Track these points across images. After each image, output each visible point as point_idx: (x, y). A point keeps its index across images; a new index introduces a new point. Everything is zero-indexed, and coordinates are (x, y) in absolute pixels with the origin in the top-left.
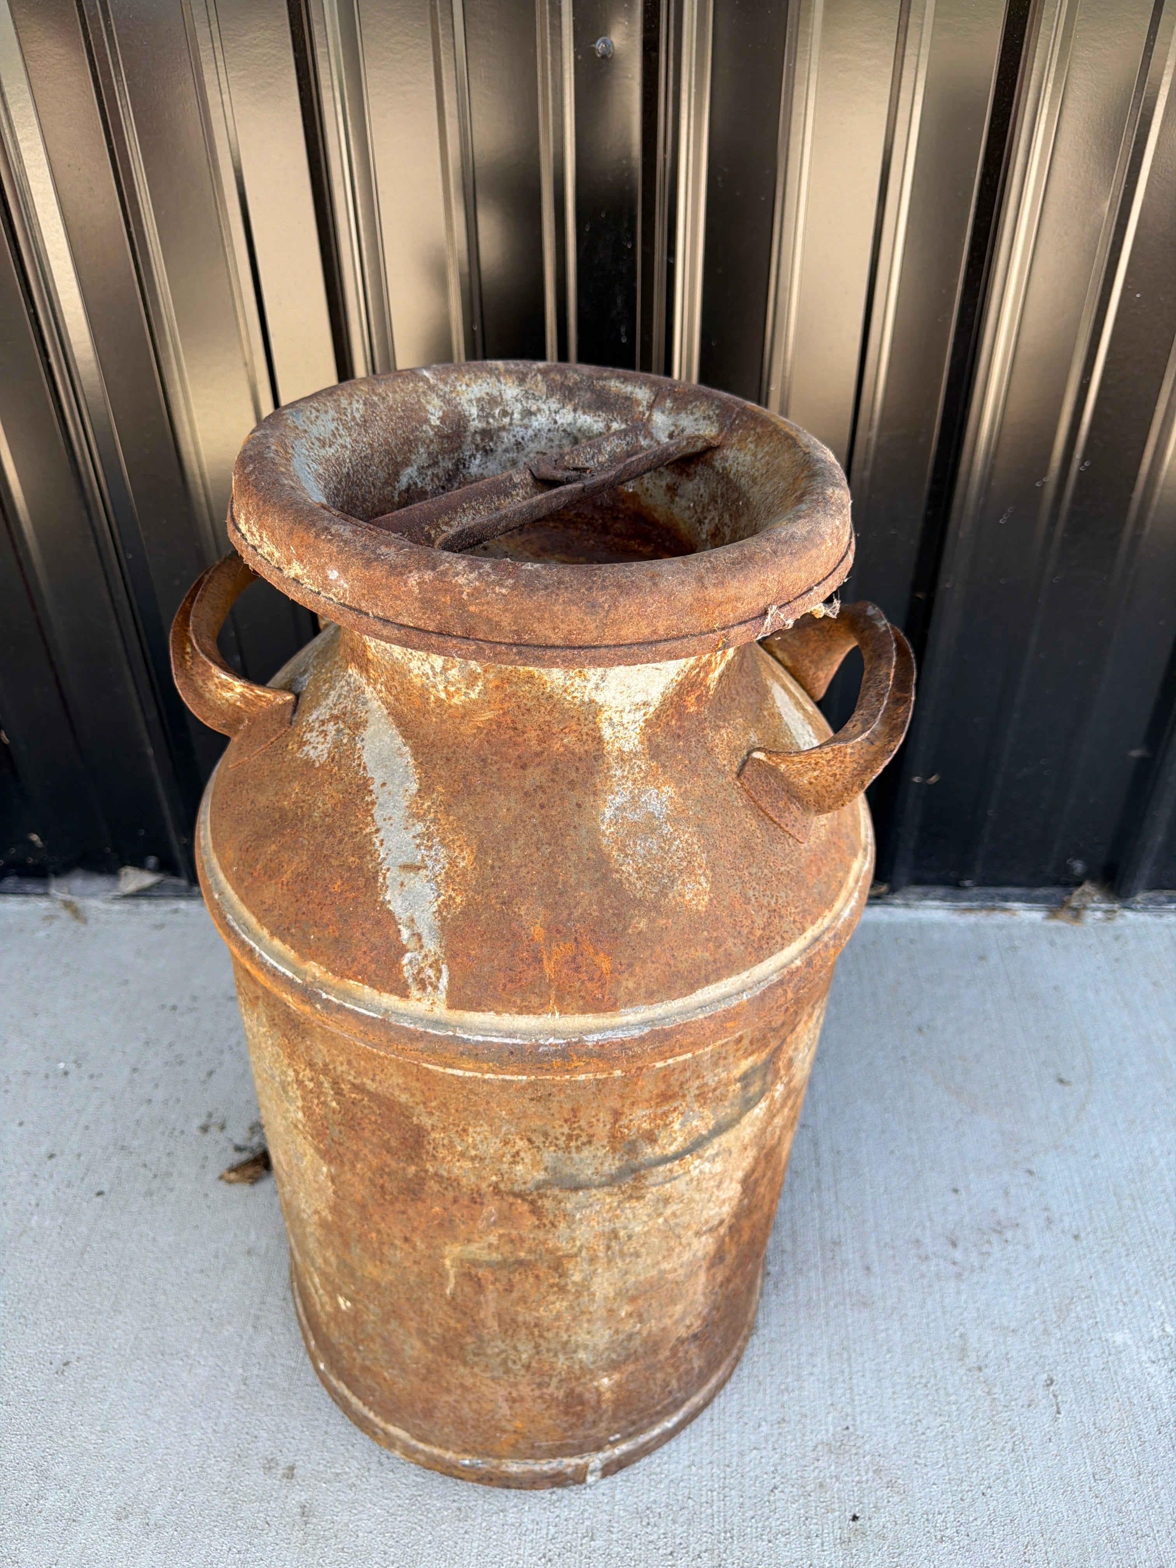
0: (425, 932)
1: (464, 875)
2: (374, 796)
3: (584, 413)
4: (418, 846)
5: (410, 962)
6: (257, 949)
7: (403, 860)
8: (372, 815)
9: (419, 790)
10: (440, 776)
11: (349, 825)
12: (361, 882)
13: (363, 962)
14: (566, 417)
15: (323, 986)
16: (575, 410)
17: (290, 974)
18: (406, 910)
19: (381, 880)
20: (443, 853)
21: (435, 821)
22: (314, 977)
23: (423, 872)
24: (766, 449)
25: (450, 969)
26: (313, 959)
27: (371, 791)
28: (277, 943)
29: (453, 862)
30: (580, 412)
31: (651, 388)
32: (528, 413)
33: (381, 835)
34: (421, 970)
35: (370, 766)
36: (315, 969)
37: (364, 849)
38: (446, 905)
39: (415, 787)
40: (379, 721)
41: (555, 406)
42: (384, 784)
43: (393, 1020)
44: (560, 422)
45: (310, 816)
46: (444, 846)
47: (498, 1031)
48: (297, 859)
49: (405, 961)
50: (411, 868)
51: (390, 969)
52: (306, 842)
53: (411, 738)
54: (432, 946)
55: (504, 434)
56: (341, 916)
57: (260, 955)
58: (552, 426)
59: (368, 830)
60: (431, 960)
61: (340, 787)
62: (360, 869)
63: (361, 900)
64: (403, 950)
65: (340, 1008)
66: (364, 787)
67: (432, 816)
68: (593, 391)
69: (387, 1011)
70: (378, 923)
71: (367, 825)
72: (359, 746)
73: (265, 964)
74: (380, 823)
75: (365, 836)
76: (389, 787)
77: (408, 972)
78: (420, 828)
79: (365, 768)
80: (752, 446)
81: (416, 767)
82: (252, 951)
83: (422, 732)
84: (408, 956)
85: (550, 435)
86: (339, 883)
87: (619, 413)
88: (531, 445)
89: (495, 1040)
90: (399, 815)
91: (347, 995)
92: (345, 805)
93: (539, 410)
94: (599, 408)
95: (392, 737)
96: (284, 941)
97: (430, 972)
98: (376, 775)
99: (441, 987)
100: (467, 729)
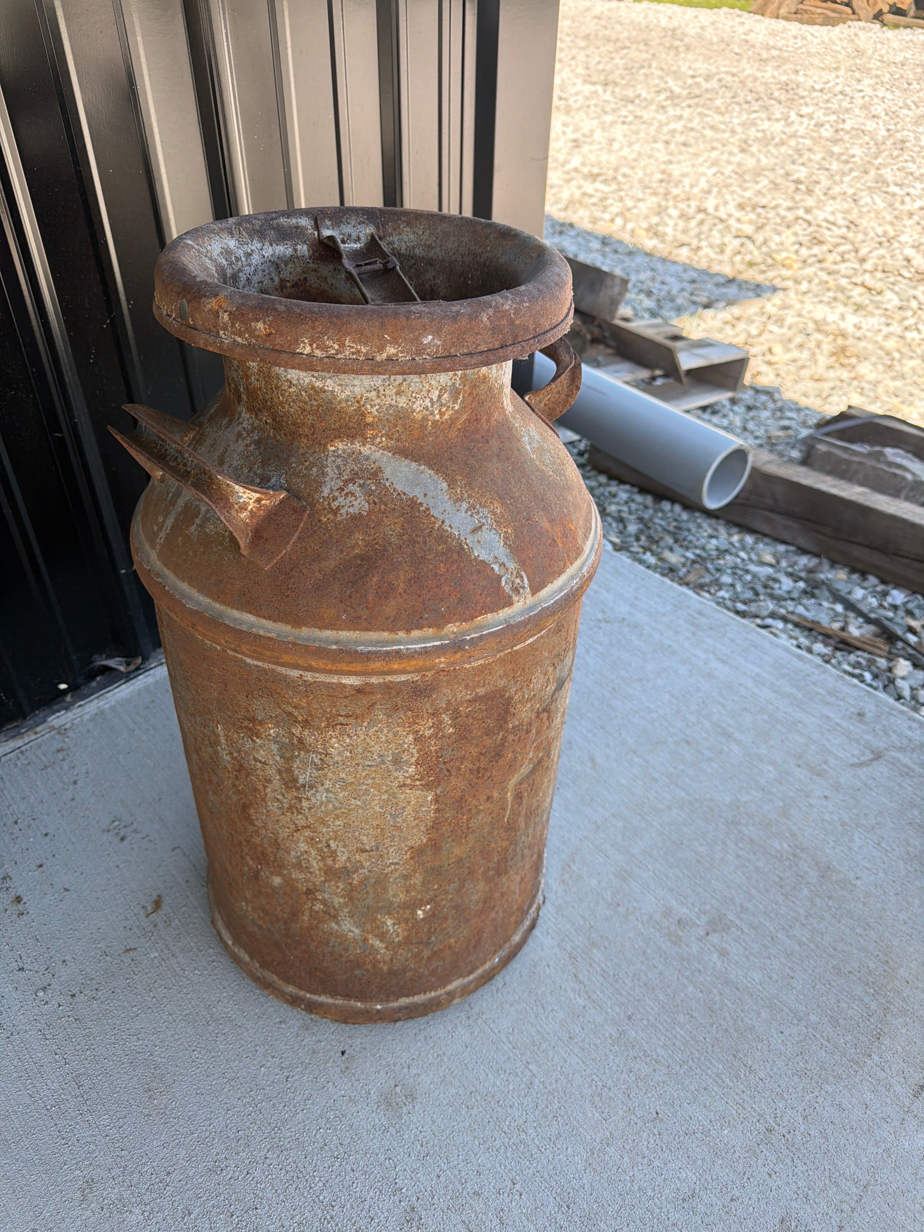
0: (505, 560)
1: (503, 516)
2: (425, 505)
3: (277, 245)
4: (471, 516)
5: (506, 582)
6: (402, 647)
7: (470, 528)
8: (433, 516)
9: (449, 485)
10: (454, 471)
11: (422, 530)
12: (455, 556)
13: (482, 601)
14: (268, 251)
15: (463, 634)
16: (271, 245)
17: (438, 643)
18: (490, 554)
19: (466, 547)
20: (486, 511)
21: (469, 497)
22: (454, 633)
23: (484, 528)
24: (422, 227)
25: (526, 572)
26: (449, 623)
27: (421, 503)
28: (416, 633)
29: (494, 514)
30: (274, 245)
31: (307, 216)
32: (248, 255)
33: (447, 523)
34: (513, 582)
35: (407, 490)
36: (452, 628)
37: (443, 537)
38: (506, 538)
39: (445, 485)
40: (389, 462)
41: (259, 245)
42: (425, 495)
43: (512, 622)
44: (266, 255)
45: (390, 543)
46: (485, 507)
47: (555, 592)
48: (401, 573)
49: (503, 583)
50: (476, 530)
51: (498, 594)
52: (400, 559)
53: (420, 460)
54: (512, 565)
55: (241, 274)
56: (455, 584)
57: (407, 649)
58: (263, 260)
59: (437, 526)
60: (515, 574)
61: (397, 514)
62: (450, 550)
63: (462, 565)
64: (500, 578)
65: (481, 638)
66: (413, 504)
67: (466, 495)
68: (274, 229)
69: (506, 620)
70: (479, 572)
71: (434, 523)
72: (387, 484)
73: (416, 651)
74: (441, 517)
75: (438, 529)
76: (430, 494)
77: (507, 589)
78: (465, 505)
79: (404, 494)
80: (408, 229)
81: (437, 474)
82: (398, 652)
83: (424, 452)
84: (503, 579)
85: (263, 267)
86: (442, 565)
87: (298, 238)
88: (255, 278)
89: (558, 598)
90: (448, 505)
91: (480, 628)
92: (409, 522)
93: (252, 251)
94: (284, 239)
95: (407, 466)
96: (420, 628)
97: (518, 581)
98: (417, 493)
99: (526, 586)
100: (452, 434)
